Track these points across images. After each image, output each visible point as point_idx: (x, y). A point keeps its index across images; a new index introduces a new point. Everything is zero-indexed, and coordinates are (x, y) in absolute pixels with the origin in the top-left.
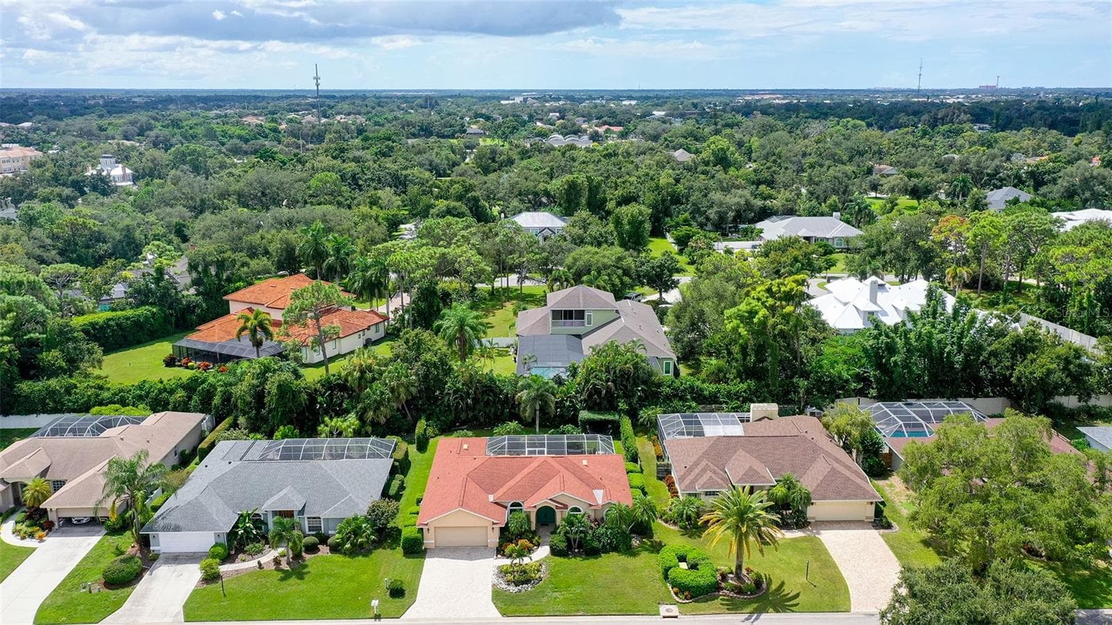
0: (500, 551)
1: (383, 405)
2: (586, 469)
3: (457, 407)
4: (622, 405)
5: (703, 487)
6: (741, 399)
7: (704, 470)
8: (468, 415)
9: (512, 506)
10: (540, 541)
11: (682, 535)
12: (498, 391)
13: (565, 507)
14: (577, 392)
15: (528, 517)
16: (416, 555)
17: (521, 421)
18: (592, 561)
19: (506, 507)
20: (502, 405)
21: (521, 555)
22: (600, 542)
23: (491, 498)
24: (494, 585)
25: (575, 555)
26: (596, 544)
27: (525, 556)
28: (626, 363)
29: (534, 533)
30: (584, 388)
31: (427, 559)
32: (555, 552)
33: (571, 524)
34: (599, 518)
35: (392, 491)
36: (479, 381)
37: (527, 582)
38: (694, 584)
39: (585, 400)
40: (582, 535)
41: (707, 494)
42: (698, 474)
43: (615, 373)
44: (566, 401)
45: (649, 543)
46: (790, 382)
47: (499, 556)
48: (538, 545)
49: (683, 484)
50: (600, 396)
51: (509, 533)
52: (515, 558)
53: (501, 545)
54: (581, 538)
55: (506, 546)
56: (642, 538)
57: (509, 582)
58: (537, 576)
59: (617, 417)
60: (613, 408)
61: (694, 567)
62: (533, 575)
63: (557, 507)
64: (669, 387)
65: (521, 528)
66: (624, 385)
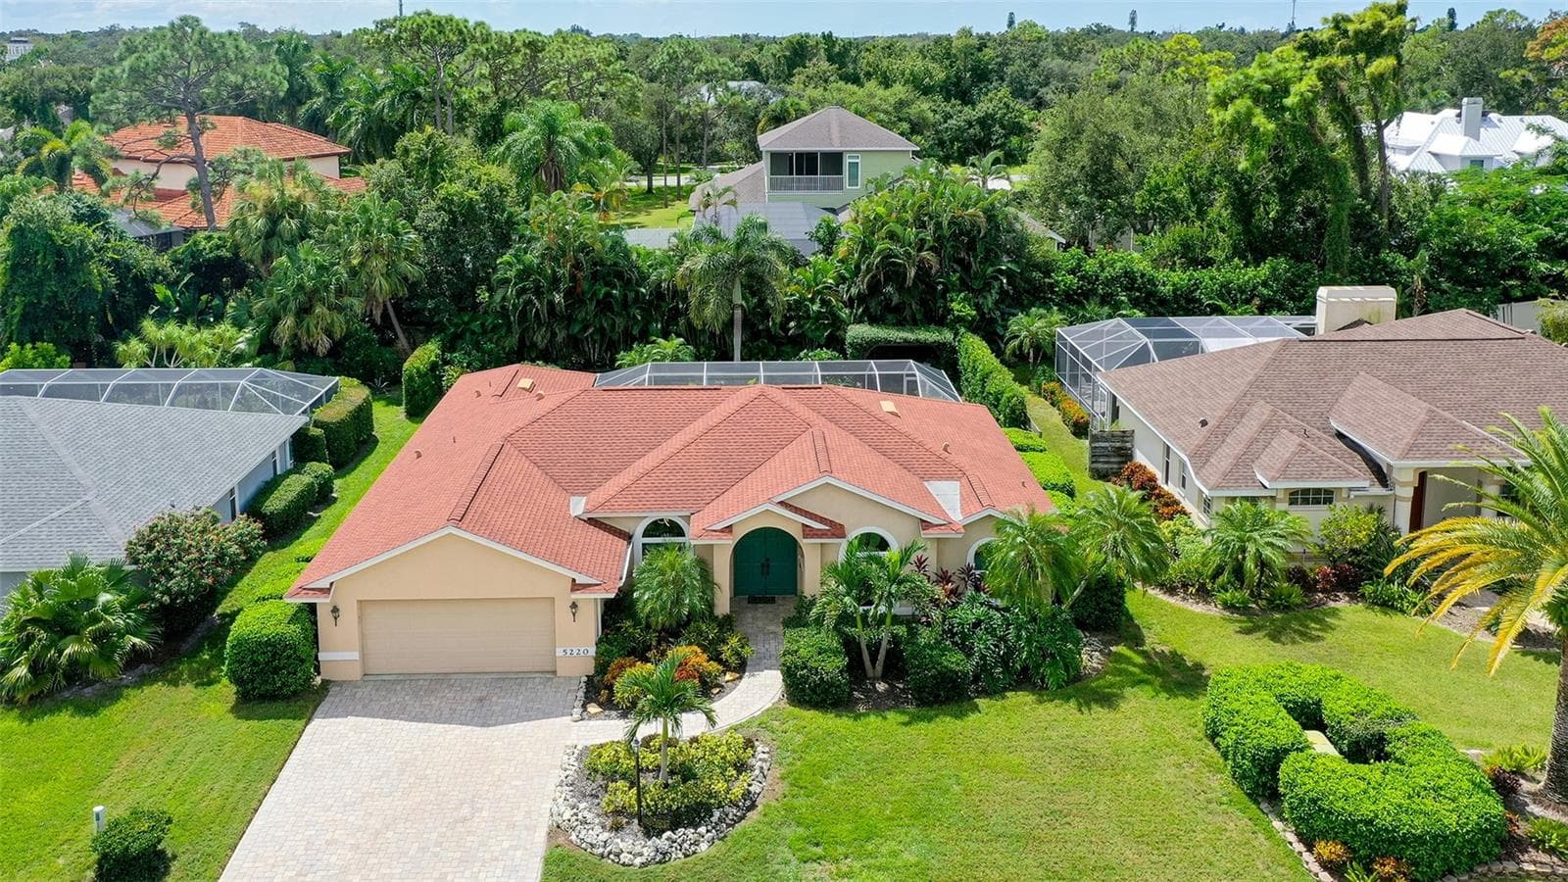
0: (598, 691)
1: (322, 300)
2: (895, 422)
3: (523, 315)
4: (960, 307)
5: (1284, 474)
6: (1257, 301)
7: (1269, 429)
8: (554, 334)
9: (647, 533)
10: (746, 652)
11: (1248, 632)
12: (635, 276)
13: (837, 530)
14: (842, 279)
15: (704, 567)
16: (280, 706)
17: (692, 335)
18: (944, 726)
19: (628, 537)
20: (646, 312)
21: (670, 703)
22: (969, 653)
23: (578, 506)
24: (556, 830)
25: (879, 705)
26: (954, 660)
27: (689, 708)
28: (965, 206)
29: (727, 624)
30: (858, 267)
31: (317, 724)
32: (805, 691)
33: (863, 590)
34: (952, 567)
35: (275, 503)
36: (584, 248)
37: (693, 814)
38: (1419, 825)
39: (861, 298)
40: (902, 630)
41: (1302, 497)
42: (1254, 441)
43: (939, 225)
44: (812, 301)
45: (1139, 660)
46: (1378, 262)
47: (593, 709)
48: (741, 667)
49: (1208, 470)
50: (901, 288)
51: (637, 623)
52: (646, 716)
53: (602, 667)
54: (895, 639)
55: (622, 667)
56: (1107, 644)
57: (617, 819)
58: (737, 790)
59: (947, 336)
60: (937, 318)
61: (1365, 749)
62: (719, 786)
63: (808, 532)
64: (1072, 272)
65: (678, 602)
66: (960, 261)
